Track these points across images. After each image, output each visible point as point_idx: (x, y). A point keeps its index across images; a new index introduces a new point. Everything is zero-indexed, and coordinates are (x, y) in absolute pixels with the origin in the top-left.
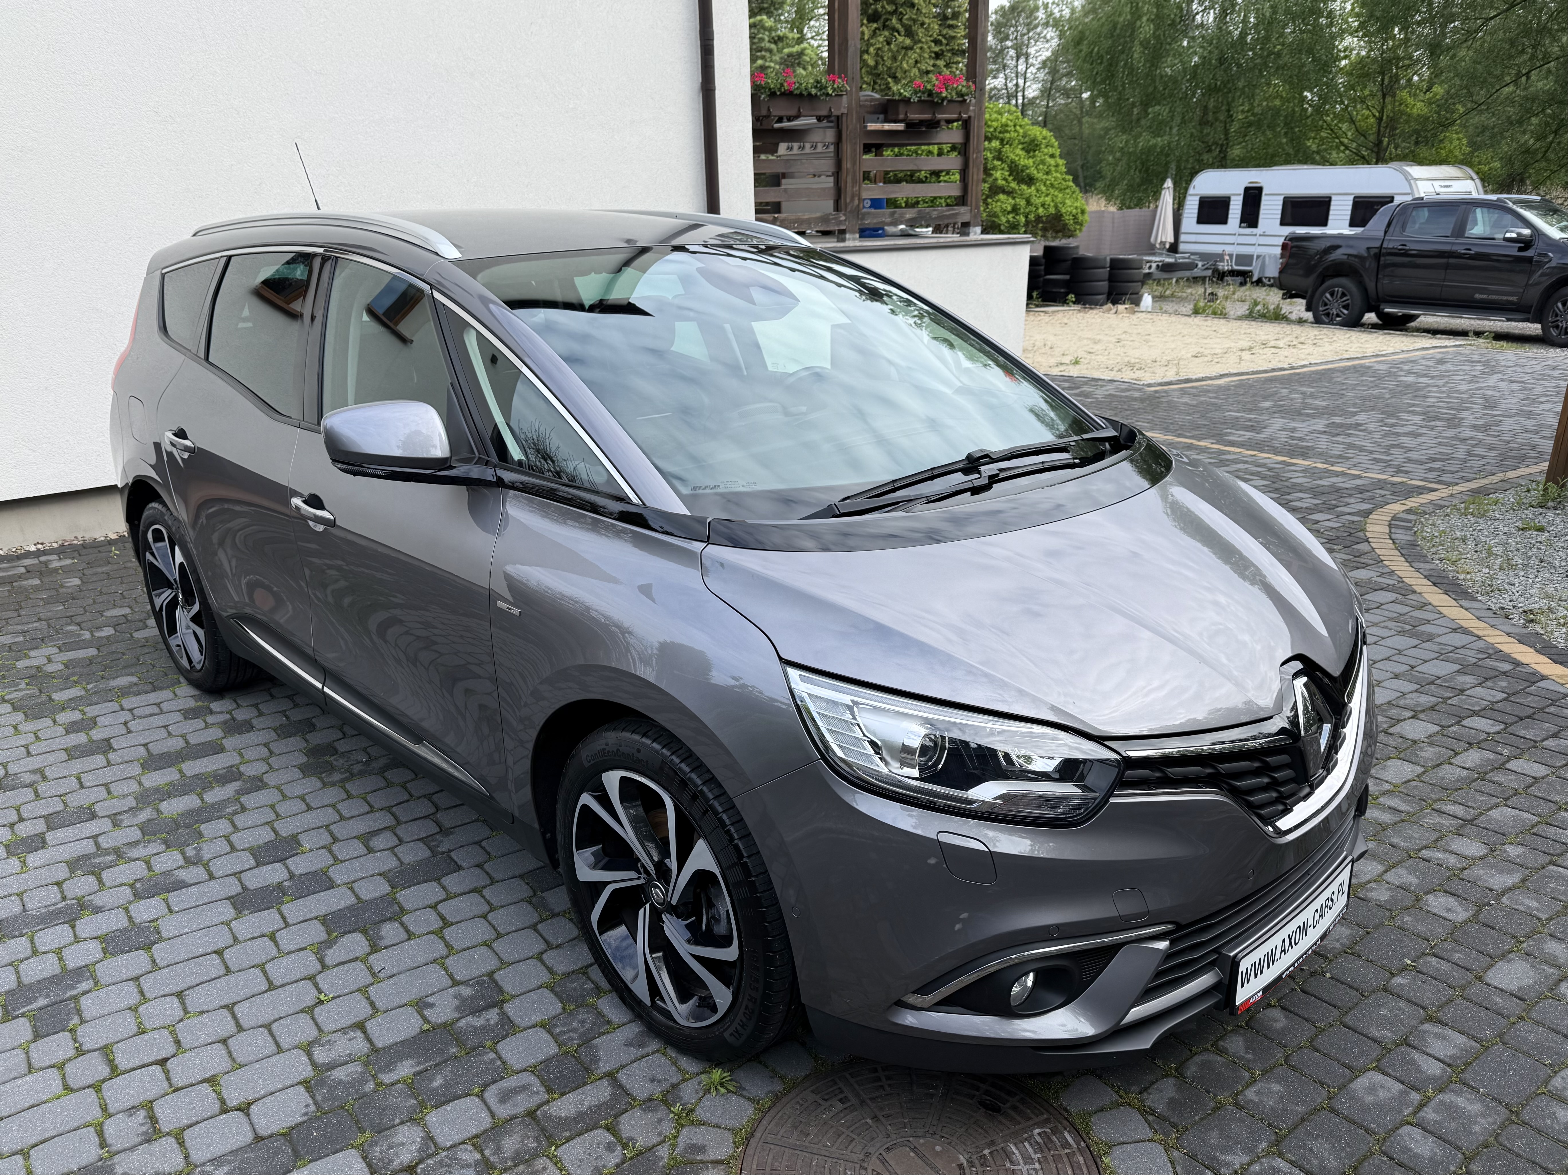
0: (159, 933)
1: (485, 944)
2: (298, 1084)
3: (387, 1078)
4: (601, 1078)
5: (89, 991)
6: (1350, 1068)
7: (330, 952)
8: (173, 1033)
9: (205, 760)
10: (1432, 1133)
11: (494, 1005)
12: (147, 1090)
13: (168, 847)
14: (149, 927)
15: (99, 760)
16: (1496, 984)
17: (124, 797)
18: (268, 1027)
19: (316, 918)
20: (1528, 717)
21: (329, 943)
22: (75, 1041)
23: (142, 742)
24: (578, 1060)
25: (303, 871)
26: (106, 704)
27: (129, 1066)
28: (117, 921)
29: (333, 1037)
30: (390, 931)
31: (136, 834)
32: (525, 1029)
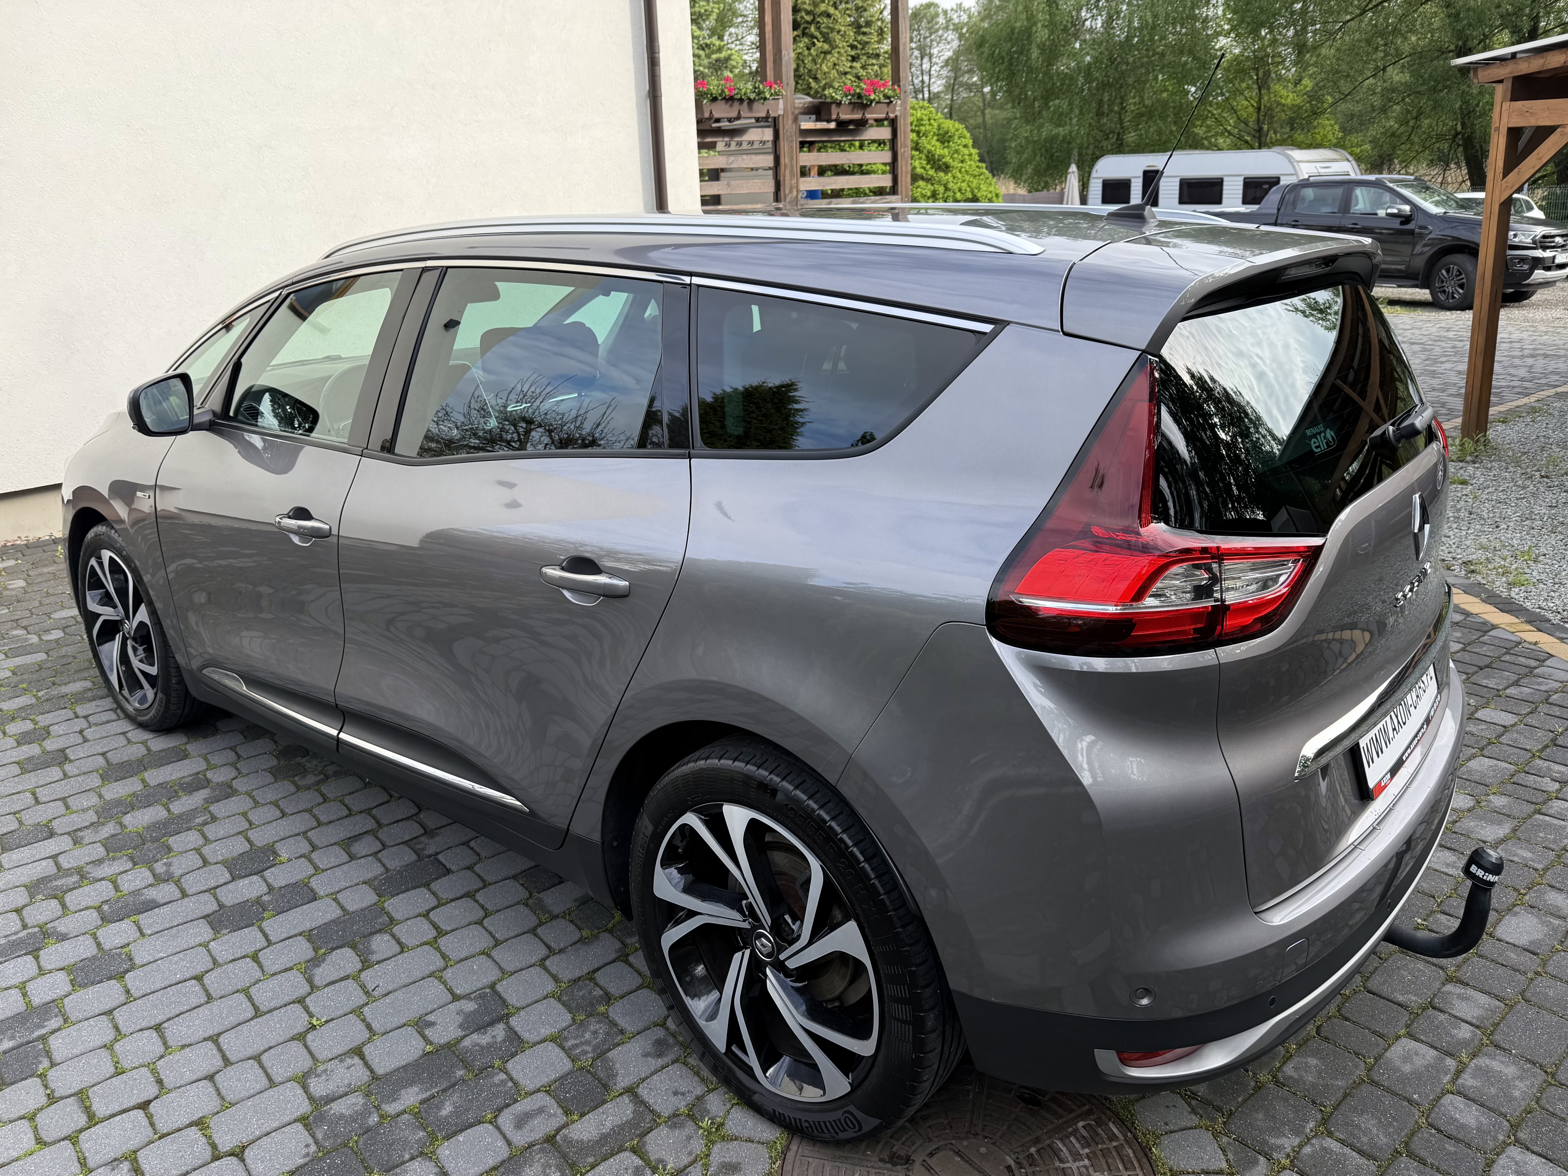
0: (131, 960)
1: (483, 953)
2: (295, 1121)
3: (391, 1108)
4: (621, 1094)
5: (59, 1029)
6: (1381, 1036)
7: (318, 971)
8: (154, 1072)
9: (169, 768)
10: (1474, 1101)
11: (499, 1019)
12: (130, 1139)
13: (135, 864)
14: (121, 954)
15: (55, 773)
16: (1508, 939)
17: (84, 810)
18: (257, 1058)
19: (300, 934)
20: (1488, 666)
21: (316, 961)
22: (46, 1087)
23: (100, 751)
24: (594, 1075)
25: (283, 883)
26: (59, 712)
27: (108, 1113)
28: (84, 949)
29: (330, 1066)
30: (381, 944)
31: (100, 851)
32: (535, 1044)
